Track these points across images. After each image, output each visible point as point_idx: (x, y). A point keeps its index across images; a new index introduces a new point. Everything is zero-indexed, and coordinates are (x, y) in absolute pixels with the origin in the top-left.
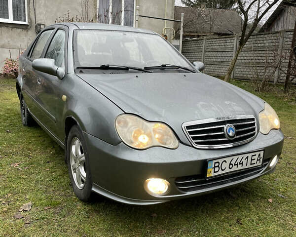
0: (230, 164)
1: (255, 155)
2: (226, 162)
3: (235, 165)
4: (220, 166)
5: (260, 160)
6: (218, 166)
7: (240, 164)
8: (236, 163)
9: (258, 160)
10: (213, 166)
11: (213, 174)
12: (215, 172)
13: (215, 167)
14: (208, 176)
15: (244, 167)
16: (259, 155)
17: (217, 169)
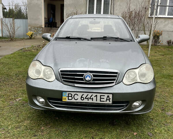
0: (82, 97)
1: (104, 96)
2: (78, 95)
3: (86, 98)
4: (73, 96)
5: (109, 100)
6: (71, 96)
7: (90, 99)
8: (87, 98)
9: (107, 100)
10: (67, 96)
11: (67, 100)
12: (68, 99)
13: (69, 96)
14: (63, 100)
15: (94, 101)
16: (108, 96)
17: (70, 98)
